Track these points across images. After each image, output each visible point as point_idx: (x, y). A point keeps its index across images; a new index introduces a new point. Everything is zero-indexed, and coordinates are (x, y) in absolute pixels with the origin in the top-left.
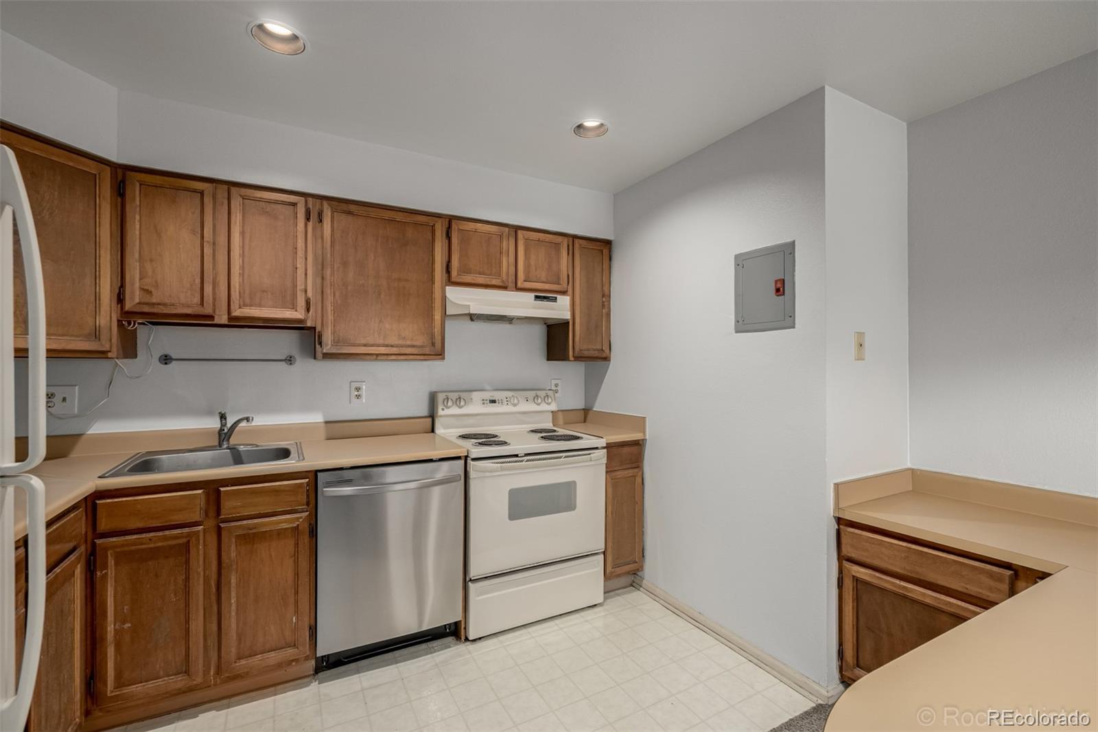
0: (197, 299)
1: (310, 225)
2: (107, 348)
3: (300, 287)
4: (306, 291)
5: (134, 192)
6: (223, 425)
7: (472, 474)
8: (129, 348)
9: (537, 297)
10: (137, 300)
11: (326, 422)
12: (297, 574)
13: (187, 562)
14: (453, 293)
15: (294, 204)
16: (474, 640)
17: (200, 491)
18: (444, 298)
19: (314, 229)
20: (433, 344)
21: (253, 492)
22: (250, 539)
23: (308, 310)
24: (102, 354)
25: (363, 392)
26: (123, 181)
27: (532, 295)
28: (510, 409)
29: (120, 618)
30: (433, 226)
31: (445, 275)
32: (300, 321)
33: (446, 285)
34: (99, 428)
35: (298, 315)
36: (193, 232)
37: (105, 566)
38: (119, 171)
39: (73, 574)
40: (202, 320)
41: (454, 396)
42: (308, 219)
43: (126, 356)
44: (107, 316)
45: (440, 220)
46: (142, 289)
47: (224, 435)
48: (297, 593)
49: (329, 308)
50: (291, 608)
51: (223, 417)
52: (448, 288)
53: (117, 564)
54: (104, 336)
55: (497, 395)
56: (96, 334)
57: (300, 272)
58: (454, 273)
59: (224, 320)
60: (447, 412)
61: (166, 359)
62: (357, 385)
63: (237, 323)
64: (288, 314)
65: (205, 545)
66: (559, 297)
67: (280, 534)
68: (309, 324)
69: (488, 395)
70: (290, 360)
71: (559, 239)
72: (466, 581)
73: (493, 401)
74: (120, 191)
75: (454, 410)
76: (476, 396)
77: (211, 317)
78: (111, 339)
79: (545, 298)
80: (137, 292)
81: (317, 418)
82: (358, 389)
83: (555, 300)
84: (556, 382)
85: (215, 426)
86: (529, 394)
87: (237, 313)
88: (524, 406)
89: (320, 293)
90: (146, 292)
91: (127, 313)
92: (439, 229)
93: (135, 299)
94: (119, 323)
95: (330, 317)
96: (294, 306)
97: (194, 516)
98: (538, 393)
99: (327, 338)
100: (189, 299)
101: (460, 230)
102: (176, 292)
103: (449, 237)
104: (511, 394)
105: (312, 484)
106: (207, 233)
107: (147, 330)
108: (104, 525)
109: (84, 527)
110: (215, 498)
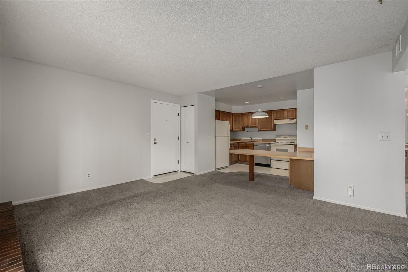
3: (256, 122)
5: (243, 115)
7: (271, 146)
9: (289, 120)
16: (271, 168)
18: (273, 122)
20: (274, 129)
21: (249, 144)
23: (257, 125)
24: (241, 131)
25: (267, 135)
28: (288, 139)
34: (243, 138)
35: (256, 126)
40: (248, 127)
41: (278, 136)
43: (243, 131)
44: (241, 128)
52: (274, 120)
58: (275, 118)
59: (249, 127)
61: (247, 131)
63: (251, 127)
64: (255, 126)
66: (294, 119)
70: (258, 131)
71: (294, 109)
72: (270, 160)
73: (285, 137)
74: (242, 115)
75: (278, 138)
76: (282, 136)
79: (292, 120)
81: (262, 139)
85: (250, 138)
86: (293, 136)
87: (251, 126)
88: (291, 138)
89: (258, 123)
90: (244, 125)
91: (243, 127)
92: (272, 112)
93: (243, 125)
94: (242, 128)
95: (259, 126)
96: (255, 125)
97: (245, 146)
98: (295, 136)
99: (259, 128)
100: (247, 125)
101: (276, 112)
102: (246, 125)
103: (274, 113)
104: (289, 136)
105: (254, 144)
106: (248, 118)
107: (246, 128)
108: (239, 145)
109: (238, 145)
110: (246, 144)
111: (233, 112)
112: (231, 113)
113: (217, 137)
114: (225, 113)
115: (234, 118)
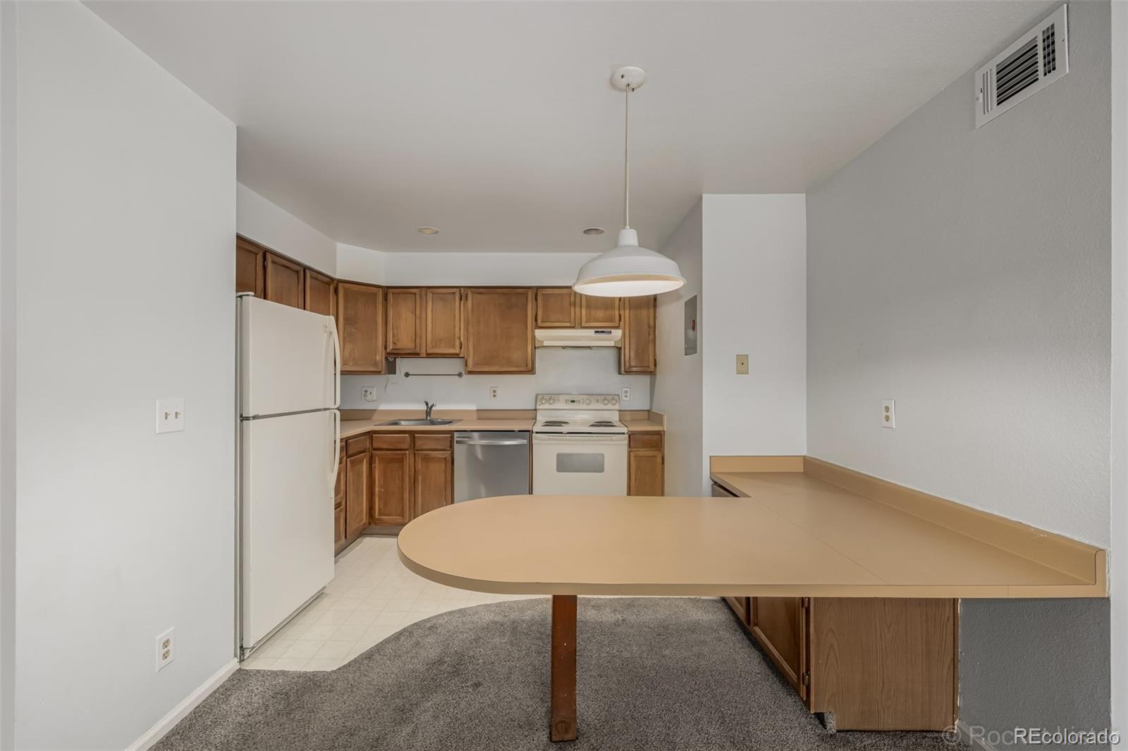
0: (413, 346)
1: (462, 302)
2: (380, 370)
3: (457, 335)
4: (460, 338)
5: (390, 297)
6: (428, 408)
7: (534, 441)
8: (391, 369)
9: (596, 332)
10: (391, 348)
11: (478, 410)
12: (446, 482)
13: (403, 466)
14: (539, 333)
15: (454, 293)
17: (407, 435)
18: (534, 338)
19: (464, 304)
20: (527, 365)
21: (427, 438)
22: (427, 459)
23: (461, 348)
24: (379, 373)
25: (498, 394)
26: (386, 294)
27: (593, 331)
28: (585, 407)
29: (381, 486)
30: (527, 294)
31: (534, 322)
32: (458, 354)
33: (535, 329)
34: (383, 407)
35: (457, 351)
36: (413, 313)
37: (375, 463)
38: (386, 289)
39: (363, 460)
40: (415, 355)
41: (547, 397)
42: (461, 300)
43: (390, 373)
44: (380, 357)
45: (531, 290)
46: (393, 342)
47: (428, 412)
48: (446, 490)
49: (471, 347)
50: (444, 497)
51: (427, 404)
52: (537, 331)
53: (379, 463)
54: (380, 364)
55: (575, 398)
56: (375, 364)
57: (457, 329)
58: (539, 321)
59: (423, 355)
60: (542, 407)
61: (407, 375)
62: (494, 389)
63: (429, 356)
64: (452, 351)
65: (409, 459)
66: (613, 331)
67: (439, 460)
68: (461, 356)
69: (570, 398)
70: (460, 375)
73: (573, 401)
74: (386, 298)
75: (547, 406)
76: (563, 398)
77: (419, 354)
78: (383, 366)
79: (602, 332)
80: (391, 344)
81: (474, 407)
82: (494, 392)
83: (611, 332)
84: (626, 389)
85: (424, 408)
86: (599, 397)
87: (430, 351)
88: (594, 406)
89: (467, 339)
90: (394, 343)
91: (389, 353)
92: (530, 295)
93: (390, 347)
94: (386, 358)
95: (472, 352)
96: (454, 347)
97: (406, 446)
98: (607, 397)
99: (470, 363)
100: (411, 345)
101: (543, 294)
102: (406, 343)
103: (536, 300)
104: (586, 397)
105: (452, 437)
106: (418, 312)
107: (398, 361)
108: (375, 445)
109: (368, 444)
110: (413, 439)
111: (338, 275)
112: (332, 279)
113: (254, 418)
114: (299, 271)
115: (345, 308)
